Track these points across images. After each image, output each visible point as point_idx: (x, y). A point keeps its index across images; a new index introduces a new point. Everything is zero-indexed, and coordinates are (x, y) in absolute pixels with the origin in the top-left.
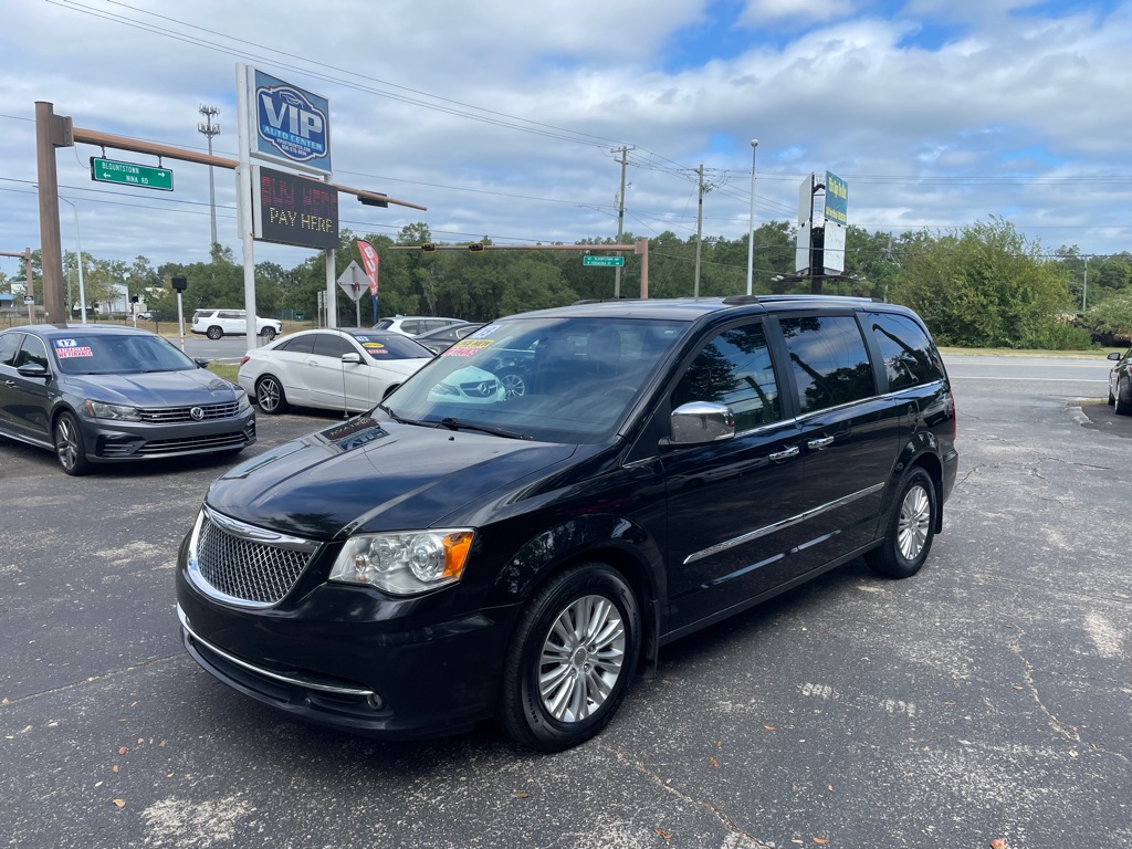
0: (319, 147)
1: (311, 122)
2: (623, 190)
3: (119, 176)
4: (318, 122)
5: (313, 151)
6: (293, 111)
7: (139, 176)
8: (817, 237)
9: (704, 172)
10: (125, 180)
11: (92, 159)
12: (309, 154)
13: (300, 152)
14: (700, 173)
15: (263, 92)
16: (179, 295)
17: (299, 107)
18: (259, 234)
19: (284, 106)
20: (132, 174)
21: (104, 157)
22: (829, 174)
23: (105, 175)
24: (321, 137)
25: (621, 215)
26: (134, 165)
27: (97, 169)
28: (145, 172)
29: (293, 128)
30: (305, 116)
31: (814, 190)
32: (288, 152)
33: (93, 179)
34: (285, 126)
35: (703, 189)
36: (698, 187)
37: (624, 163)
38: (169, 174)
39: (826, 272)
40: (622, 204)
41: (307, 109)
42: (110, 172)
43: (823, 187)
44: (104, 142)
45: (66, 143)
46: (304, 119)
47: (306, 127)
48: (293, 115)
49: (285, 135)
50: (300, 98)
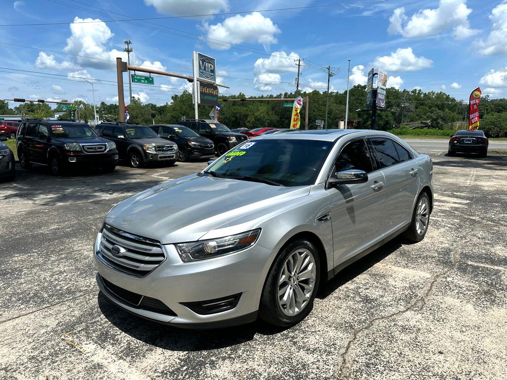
0: (213, 74)
1: (211, 66)
2: (298, 76)
3: (139, 81)
4: (212, 65)
5: (211, 76)
6: (207, 64)
10: (141, 81)
11: (132, 75)
14: (329, 69)
15: (200, 60)
17: (208, 62)
18: (199, 102)
19: (205, 63)
20: (143, 80)
21: (135, 74)
24: (213, 71)
25: (298, 85)
26: (143, 76)
27: (133, 79)
28: (146, 78)
29: (207, 70)
30: (209, 65)
31: (374, 75)
33: (132, 81)
34: (205, 69)
35: (330, 75)
36: (328, 75)
37: (299, 66)
38: (152, 79)
39: (377, 108)
40: (298, 81)
41: (210, 63)
42: (137, 79)
43: (377, 74)
44: (135, 70)
45: (126, 71)
46: (209, 66)
47: (210, 69)
48: (207, 65)
49: (205, 72)
50: (208, 60)
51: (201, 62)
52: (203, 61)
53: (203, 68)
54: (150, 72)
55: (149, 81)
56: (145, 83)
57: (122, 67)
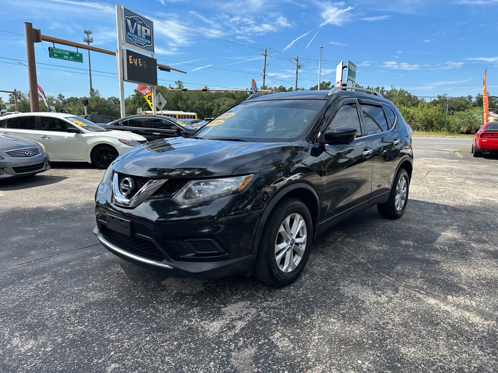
0: (149, 42)
1: (146, 31)
2: (265, 67)
3: (60, 56)
4: (149, 31)
5: (147, 44)
6: (139, 26)
7: (69, 56)
10: (63, 57)
11: (49, 48)
12: (145, 45)
13: (142, 44)
15: (127, 18)
16: (85, 107)
17: (141, 24)
18: (126, 78)
19: (135, 24)
20: (66, 55)
21: (54, 47)
22: (349, 62)
23: (55, 55)
24: (150, 38)
25: (264, 78)
26: (66, 51)
27: (52, 53)
28: (71, 54)
29: (139, 34)
30: (144, 28)
31: (343, 68)
32: (137, 44)
33: (50, 57)
34: (136, 33)
35: (299, 67)
37: (266, 56)
38: (81, 55)
40: (265, 72)
41: (145, 26)
43: (347, 67)
44: (54, 41)
45: (38, 41)
46: (143, 30)
47: (144, 34)
48: (139, 28)
49: (136, 36)
50: (141, 21)
51: (129, 22)
52: (133, 21)
53: (133, 31)
54: (78, 46)
56: (69, 59)
57: (34, 36)
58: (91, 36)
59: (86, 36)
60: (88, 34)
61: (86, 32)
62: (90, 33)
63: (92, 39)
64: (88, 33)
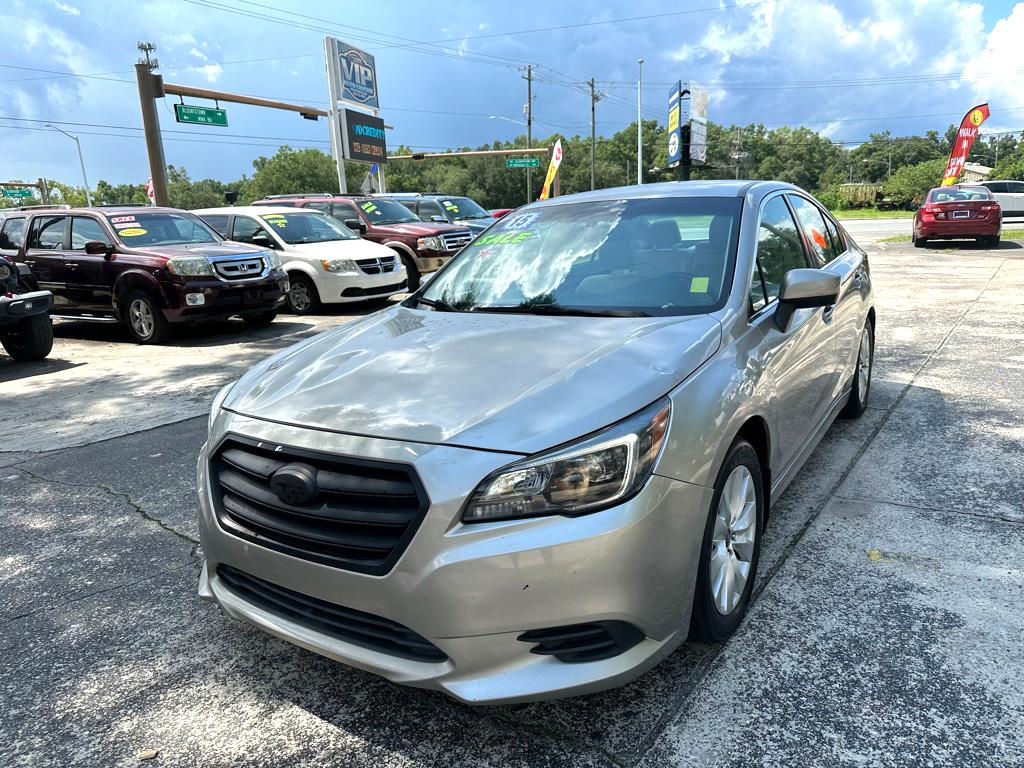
0: (371, 91)
1: (366, 73)
2: (530, 102)
3: (193, 119)
4: (369, 73)
5: (369, 94)
6: (357, 66)
7: (205, 117)
8: (685, 133)
9: (595, 84)
10: (197, 119)
11: (175, 106)
12: (366, 97)
13: (362, 96)
14: (592, 86)
15: (341, 56)
17: (359, 64)
18: (348, 156)
19: (352, 64)
20: (202, 116)
21: (183, 104)
23: (185, 117)
24: (371, 84)
25: (529, 123)
26: (201, 108)
27: (179, 113)
28: (210, 113)
29: (358, 81)
30: (363, 69)
31: (682, 94)
32: (357, 97)
33: (178, 121)
34: (353, 80)
35: (595, 98)
36: (591, 97)
37: (530, 80)
38: (224, 113)
39: (693, 163)
40: (530, 114)
41: (363, 65)
42: (187, 115)
43: (689, 93)
44: (181, 92)
45: (161, 95)
46: (363, 73)
47: (364, 78)
48: (357, 70)
49: (354, 85)
50: (358, 57)
51: (344, 62)
52: (349, 61)
53: (349, 77)
54: (217, 97)
55: (218, 119)
56: (206, 123)
57: (151, 86)
58: (152, 56)
59: (143, 56)
60: (146, 50)
61: (142, 47)
62: (150, 49)
63: (156, 61)
64: (147, 48)
